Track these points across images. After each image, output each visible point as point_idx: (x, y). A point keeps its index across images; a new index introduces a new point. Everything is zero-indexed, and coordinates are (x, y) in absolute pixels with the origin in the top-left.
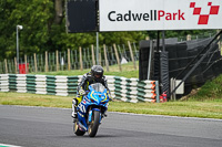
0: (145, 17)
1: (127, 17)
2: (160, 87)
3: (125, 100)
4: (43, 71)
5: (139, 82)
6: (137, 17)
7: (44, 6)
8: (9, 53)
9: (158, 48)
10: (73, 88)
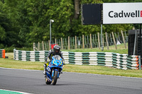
0: (132, 15)
1: (121, 15)
3: (119, 68)
4: (67, 49)
5: (128, 56)
6: (127, 15)
7: (68, 8)
8: (45, 37)
9: (140, 35)
10: (86, 60)
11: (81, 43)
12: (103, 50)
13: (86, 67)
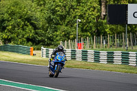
4: (92, 48)
7: (94, 8)
8: (72, 36)
10: (110, 59)
11: (107, 42)
12: (127, 50)
13: (110, 65)
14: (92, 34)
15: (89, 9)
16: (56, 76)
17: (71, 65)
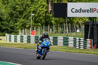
0: (88, 11)
1: (80, 11)
2: (93, 42)
3: (78, 48)
5: (84, 40)
6: (84, 11)
7: (44, 6)
8: (27, 26)
9: (93, 25)
10: (55, 42)
11: (52, 30)
12: (67, 36)
14: (42, 24)
15: (40, 6)
16: (43, 59)
17: (27, 47)
